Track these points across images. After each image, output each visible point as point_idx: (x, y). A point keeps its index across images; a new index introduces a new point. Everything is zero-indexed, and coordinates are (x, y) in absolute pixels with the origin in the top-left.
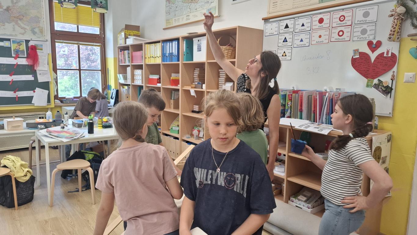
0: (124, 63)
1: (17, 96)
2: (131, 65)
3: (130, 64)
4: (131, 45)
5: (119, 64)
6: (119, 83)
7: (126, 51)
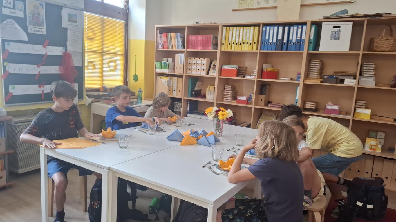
0: (167, 48)
1: (43, 91)
2: (187, 51)
3: (185, 50)
4: (187, 26)
5: (156, 49)
6: (156, 72)
7: (172, 34)
